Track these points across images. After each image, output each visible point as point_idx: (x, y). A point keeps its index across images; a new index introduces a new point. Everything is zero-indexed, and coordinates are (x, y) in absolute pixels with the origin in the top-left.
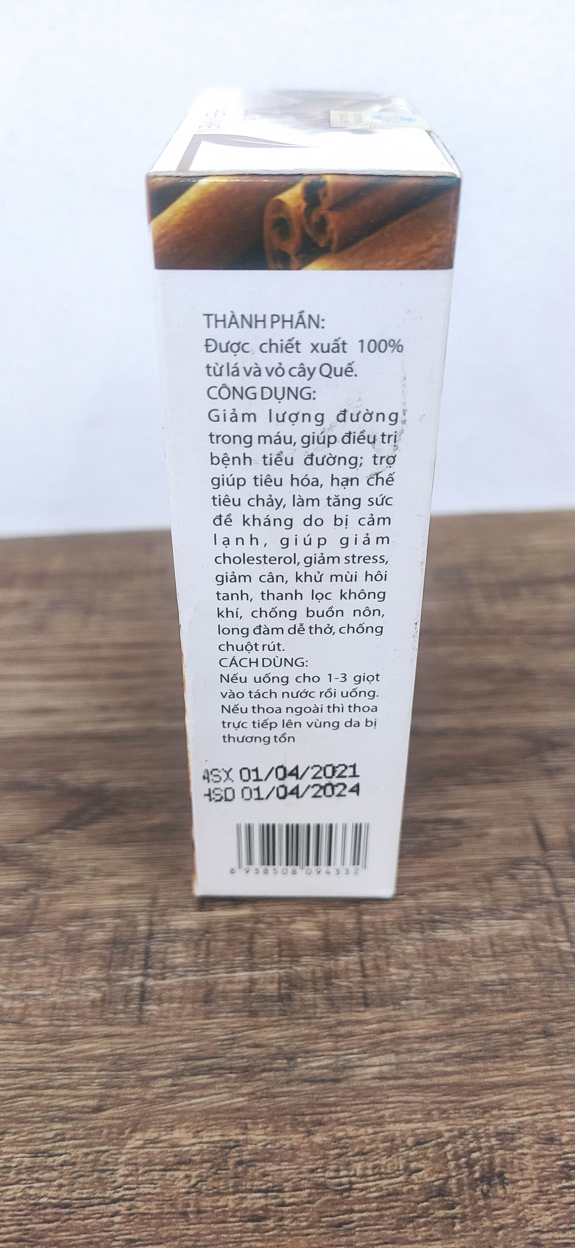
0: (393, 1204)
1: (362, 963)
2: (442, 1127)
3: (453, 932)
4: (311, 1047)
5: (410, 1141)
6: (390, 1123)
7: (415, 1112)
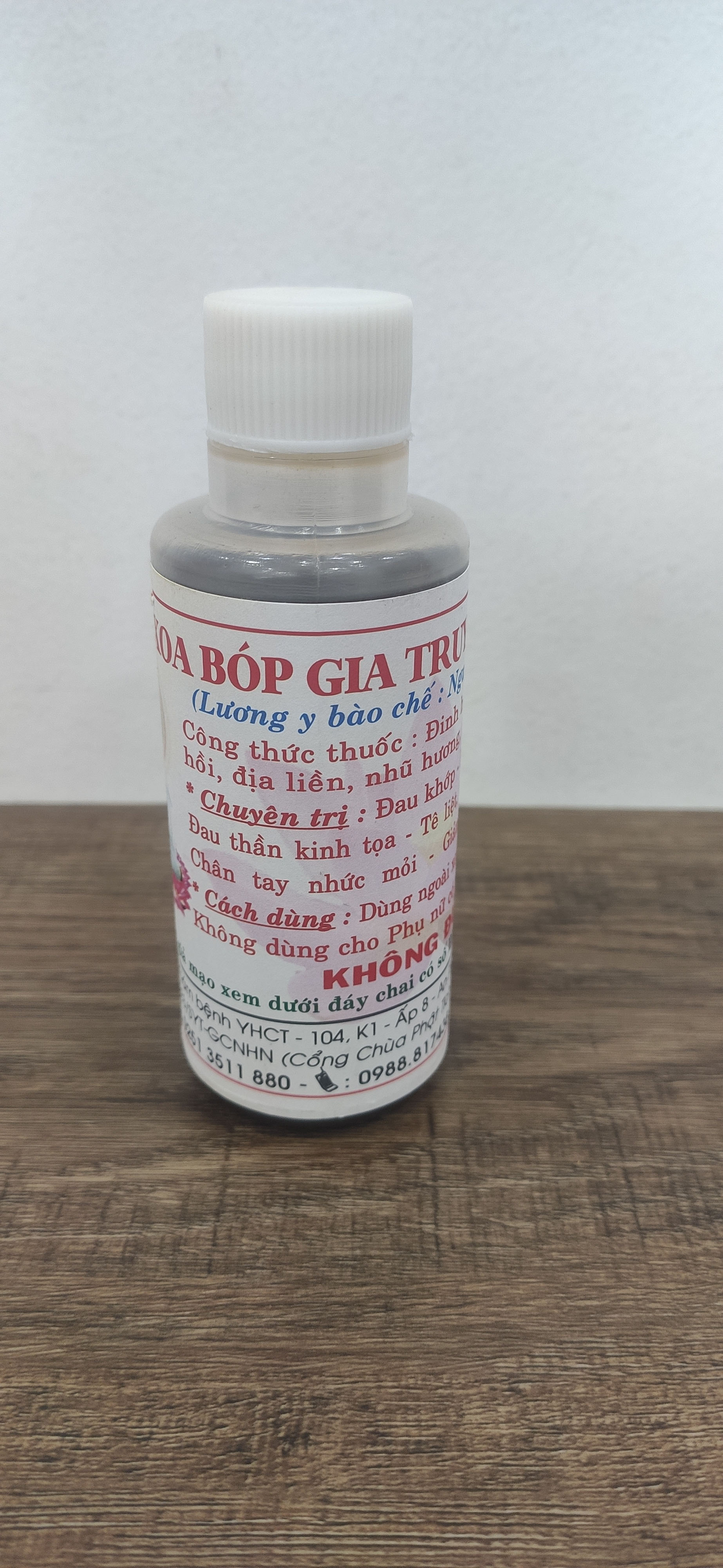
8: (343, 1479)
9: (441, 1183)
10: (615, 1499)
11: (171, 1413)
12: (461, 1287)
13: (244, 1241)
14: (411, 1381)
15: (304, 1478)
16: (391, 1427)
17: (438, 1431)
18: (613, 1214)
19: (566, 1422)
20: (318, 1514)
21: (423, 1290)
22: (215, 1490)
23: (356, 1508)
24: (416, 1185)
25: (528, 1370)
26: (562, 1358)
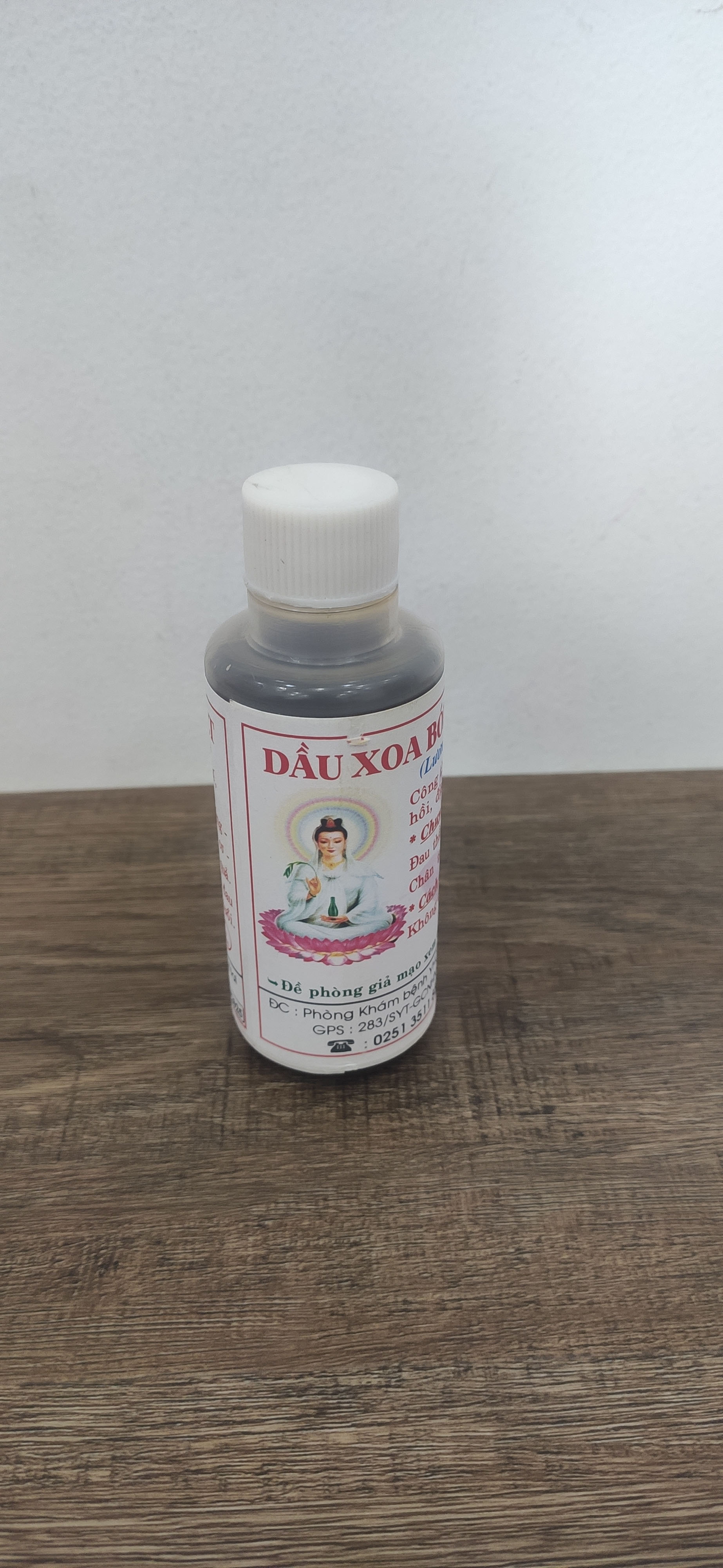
0: (36, 1280)
1: (64, 1132)
2: (86, 1234)
3: (139, 1111)
4: (10, 1187)
5: (60, 1243)
6: (50, 1232)
7: (70, 1226)
8: (139, 1289)
9: (231, 1088)
10: (318, 1292)
11: (25, 1255)
12: (235, 1160)
13: (85, 1137)
14: (192, 1224)
15: (112, 1290)
16: (175, 1254)
17: (206, 1255)
18: (351, 1103)
19: (293, 1245)
20: (119, 1312)
21: (208, 1163)
22: (52, 1301)
23: (145, 1307)
24: (213, 1090)
25: (273, 1212)
26: (297, 1203)
